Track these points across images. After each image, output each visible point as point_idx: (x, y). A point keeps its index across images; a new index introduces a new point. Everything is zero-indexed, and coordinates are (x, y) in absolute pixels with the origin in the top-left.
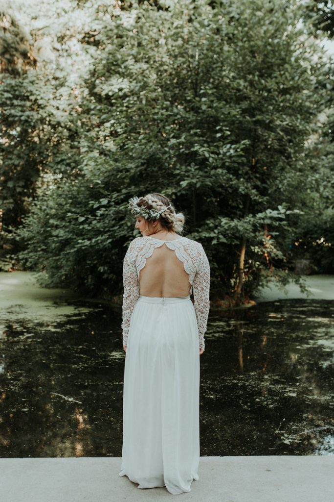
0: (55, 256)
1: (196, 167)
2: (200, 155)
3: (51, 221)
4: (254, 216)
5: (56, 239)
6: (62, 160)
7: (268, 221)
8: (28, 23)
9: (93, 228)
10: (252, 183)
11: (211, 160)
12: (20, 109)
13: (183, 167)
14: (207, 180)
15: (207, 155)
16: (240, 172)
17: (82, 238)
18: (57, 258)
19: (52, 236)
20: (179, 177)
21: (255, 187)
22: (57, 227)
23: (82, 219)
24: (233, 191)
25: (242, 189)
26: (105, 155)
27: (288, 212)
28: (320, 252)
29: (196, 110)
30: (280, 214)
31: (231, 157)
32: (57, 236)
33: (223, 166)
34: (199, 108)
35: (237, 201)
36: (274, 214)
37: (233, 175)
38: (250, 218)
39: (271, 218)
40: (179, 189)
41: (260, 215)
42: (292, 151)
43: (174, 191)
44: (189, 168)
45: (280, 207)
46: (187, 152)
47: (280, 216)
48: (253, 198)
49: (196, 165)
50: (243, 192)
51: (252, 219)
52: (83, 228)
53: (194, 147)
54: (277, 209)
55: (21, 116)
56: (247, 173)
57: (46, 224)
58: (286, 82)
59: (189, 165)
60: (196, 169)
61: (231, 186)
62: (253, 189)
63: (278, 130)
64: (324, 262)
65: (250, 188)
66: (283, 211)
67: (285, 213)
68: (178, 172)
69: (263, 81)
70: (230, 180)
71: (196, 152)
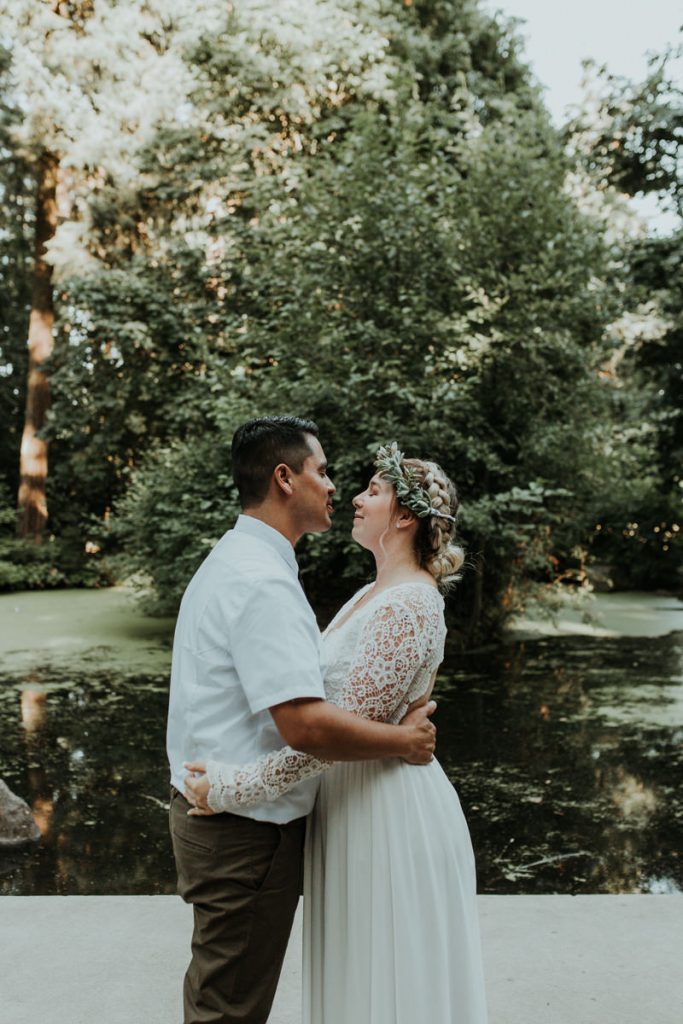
0: (168, 564)
1: (396, 418)
2: (401, 399)
3: (160, 506)
4: (492, 499)
5: (165, 536)
6: (186, 401)
7: (514, 508)
8: (134, 179)
9: (228, 517)
10: (492, 443)
11: (419, 406)
12: (117, 318)
13: (374, 419)
14: (414, 439)
15: (412, 399)
16: (469, 425)
17: (209, 533)
18: (170, 567)
19: (160, 531)
20: (366, 435)
21: (496, 449)
22: (168, 515)
23: (207, 504)
24: (457, 458)
25: (472, 454)
26: (250, 398)
27: (548, 493)
28: (628, 554)
29: (394, 325)
30: (533, 495)
31: (451, 402)
32: (169, 531)
33: (440, 416)
34: (400, 321)
35: (464, 472)
36: (524, 495)
37: (458, 430)
38: (485, 502)
39: (519, 502)
40: (366, 455)
41: (501, 497)
42: (556, 389)
43: (358, 458)
44: (383, 419)
45: (532, 485)
46: (378, 395)
47: (533, 499)
48: (491, 467)
49: (395, 414)
50: (474, 459)
51: (488, 504)
52: (212, 518)
53: (389, 387)
54: (528, 488)
55: (119, 330)
56: (481, 426)
57: (151, 511)
58: (541, 280)
59: (384, 415)
60: (395, 422)
61: (455, 450)
62: (491, 452)
63: (533, 356)
64: (636, 570)
65: (487, 451)
66: (539, 491)
67: (542, 494)
68: (363, 426)
69: (504, 279)
70: (451, 438)
71: (394, 396)
